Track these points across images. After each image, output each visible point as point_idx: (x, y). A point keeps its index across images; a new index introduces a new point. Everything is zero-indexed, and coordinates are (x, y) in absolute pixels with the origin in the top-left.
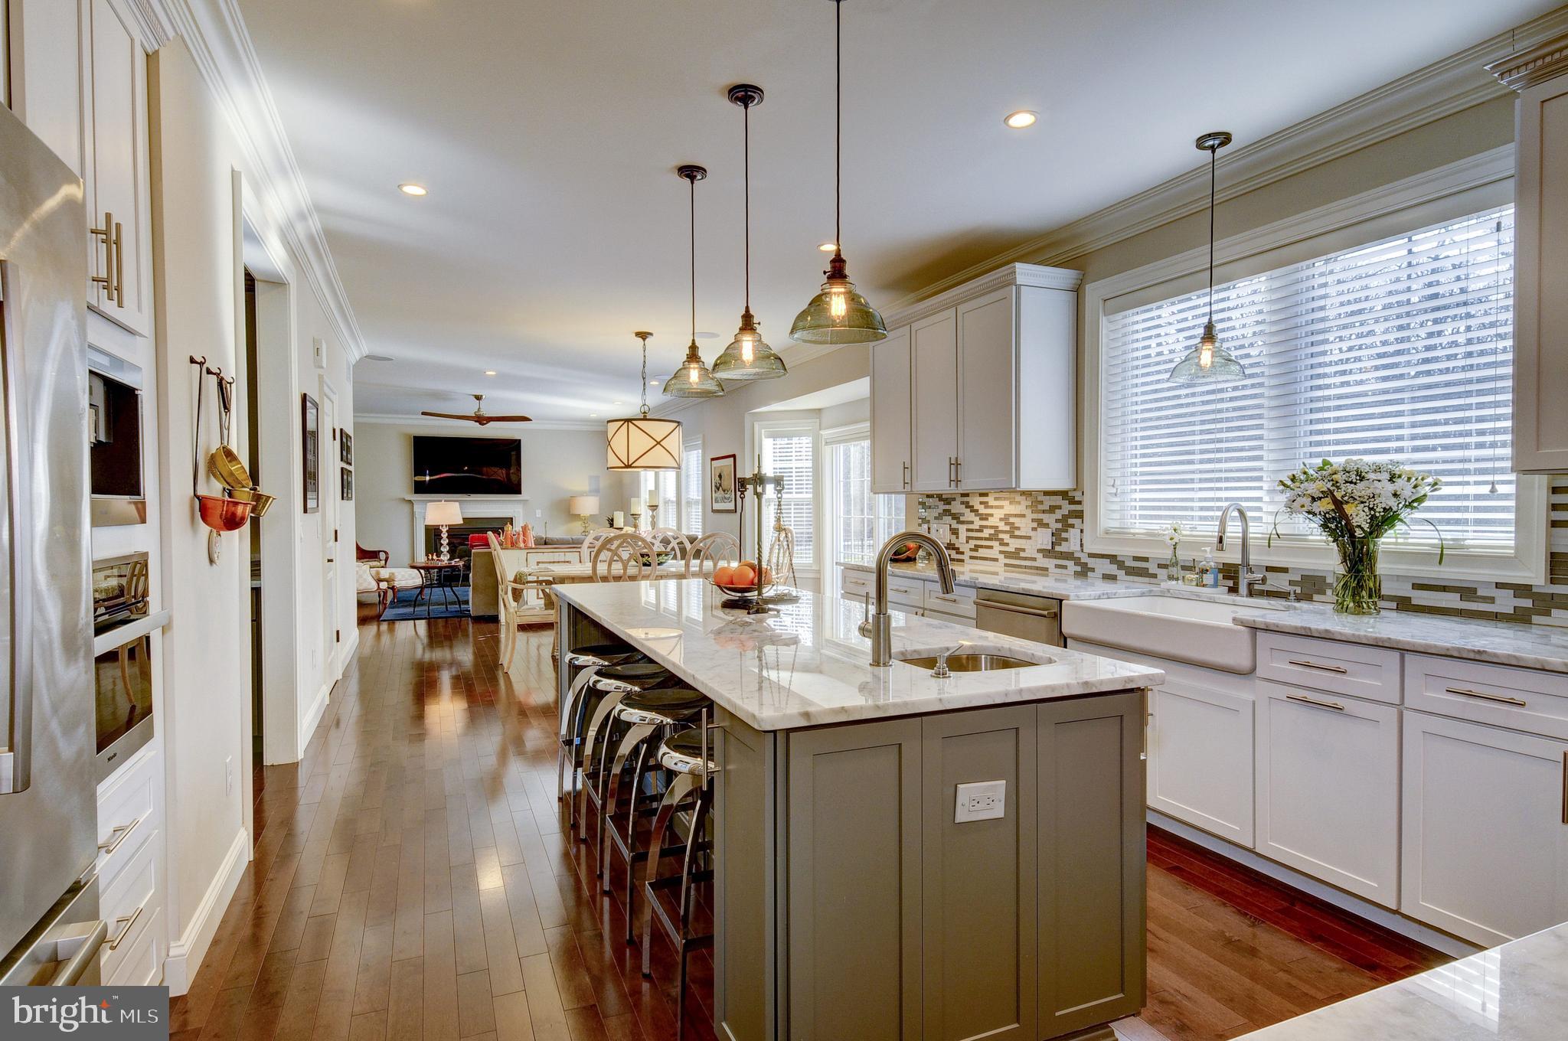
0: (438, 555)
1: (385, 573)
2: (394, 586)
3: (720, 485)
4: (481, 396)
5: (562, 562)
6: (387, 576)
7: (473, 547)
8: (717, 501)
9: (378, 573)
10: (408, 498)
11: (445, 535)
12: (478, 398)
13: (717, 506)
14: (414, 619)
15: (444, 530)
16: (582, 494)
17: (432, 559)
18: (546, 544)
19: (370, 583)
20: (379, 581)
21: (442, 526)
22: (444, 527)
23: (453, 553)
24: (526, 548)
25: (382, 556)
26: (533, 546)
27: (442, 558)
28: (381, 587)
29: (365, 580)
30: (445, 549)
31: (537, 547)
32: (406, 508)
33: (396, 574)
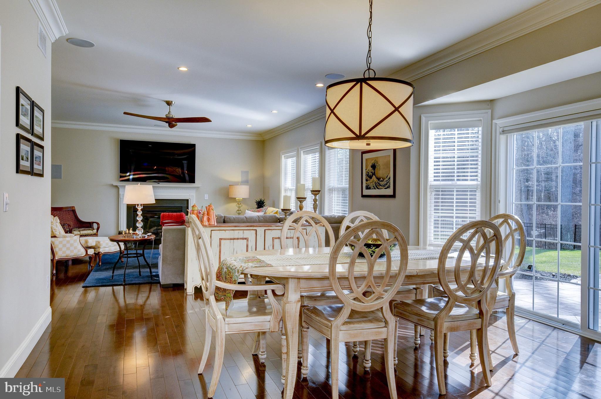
0: (134, 230)
1: (92, 241)
2: (99, 252)
3: (374, 174)
4: (172, 102)
5: (241, 239)
6: (93, 244)
7: (163, 224)
8: (368, 188)
9: (86, 242)
10: (115, 184)
11: (140, 213)
12: (169, 103)
13: (366, 192)
14: (113, 285)
15: (140, 208)
16: (237, 184)
17: (129, 233)
18: (224, 222)
19: (79, 251)
20: (87, 248)
21: (138, 205)
22: (140, 206)
23: (146, 228)
24: (210, 226)
25: (95, 226)
26: (216, 224)
27: (137, 232)
28: (88, 253)
29: (75, 248)
30: (139, 225)
31: (218, 225)
32: (114, 191)
33: (101, 242)
